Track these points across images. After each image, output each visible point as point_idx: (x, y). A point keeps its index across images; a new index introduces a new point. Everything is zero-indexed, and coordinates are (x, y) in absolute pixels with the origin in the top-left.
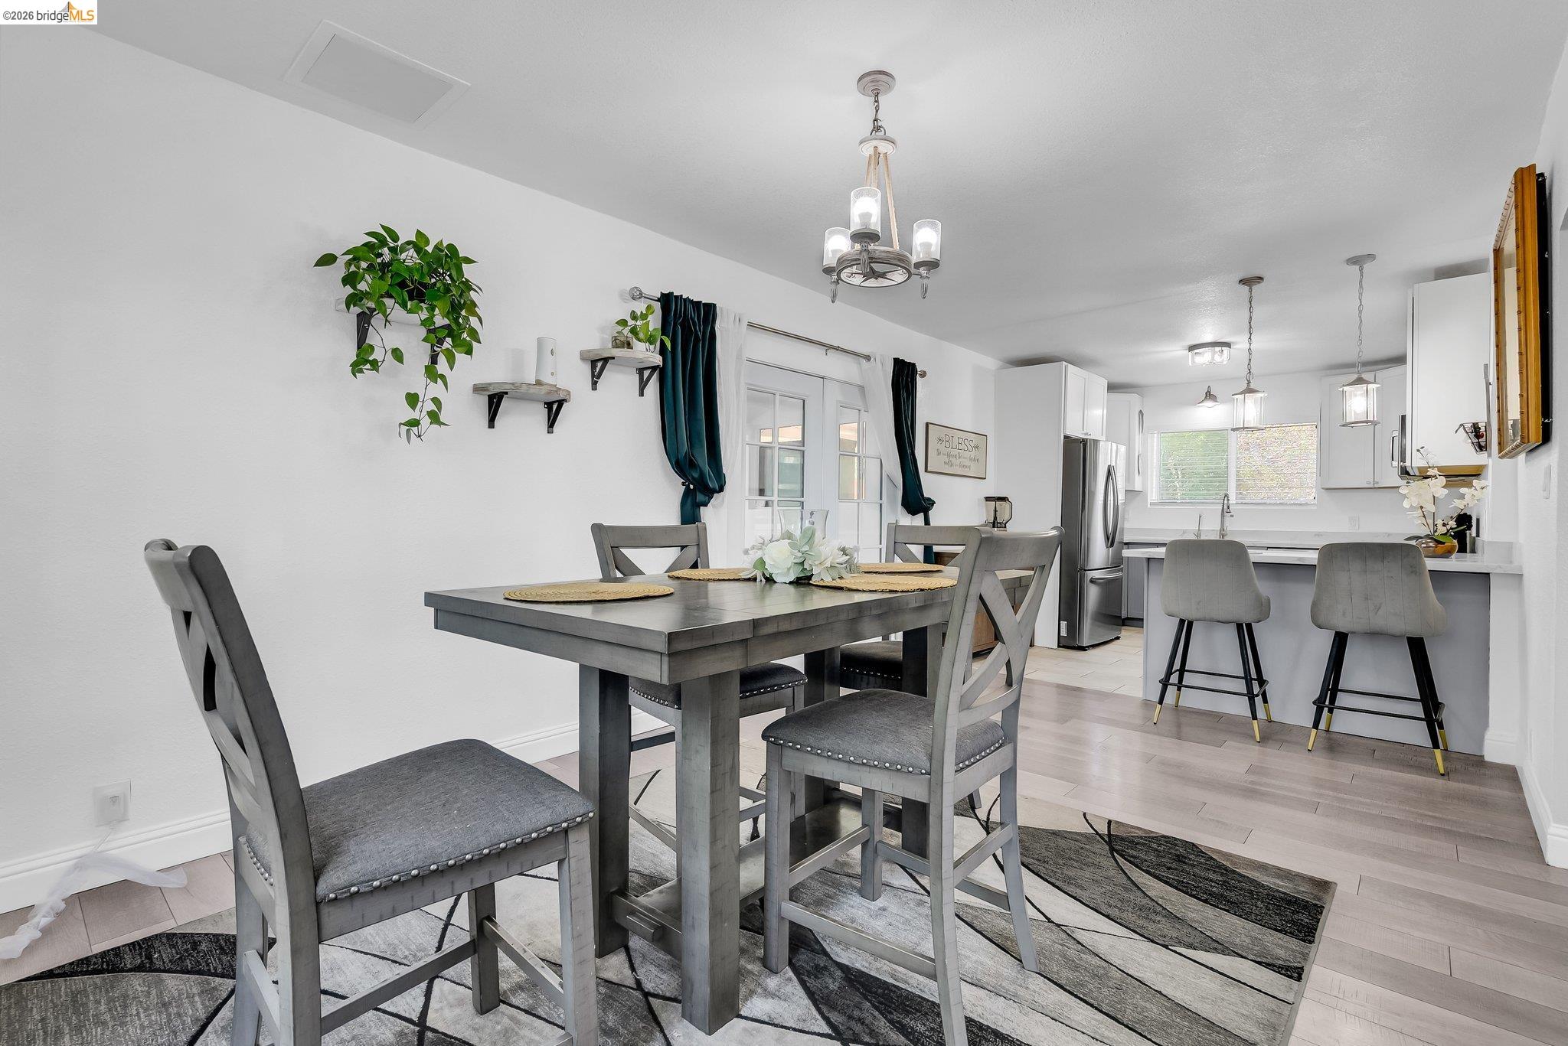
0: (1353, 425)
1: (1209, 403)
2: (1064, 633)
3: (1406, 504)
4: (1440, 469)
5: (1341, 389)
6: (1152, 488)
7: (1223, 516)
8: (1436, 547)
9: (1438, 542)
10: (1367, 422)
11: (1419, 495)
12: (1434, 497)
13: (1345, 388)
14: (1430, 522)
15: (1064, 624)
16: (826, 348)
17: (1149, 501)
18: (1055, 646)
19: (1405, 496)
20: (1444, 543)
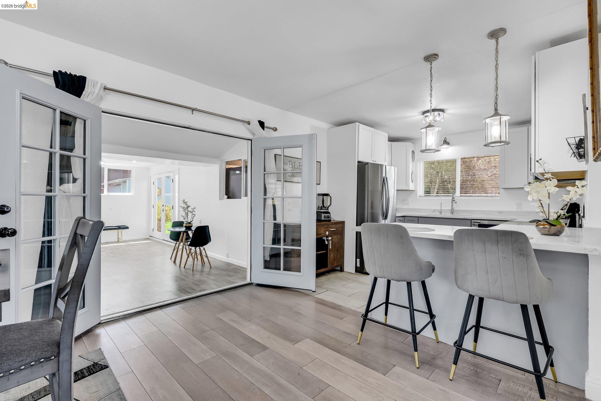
0: (493, 145)
1: (445, 146)
2: (358, 265)
3: (530, 198)
4: (553, 174)
5: (484, 122)
6: (420, 189)
7: (452, 203)
8: (550, 228)
9: (552, 225)
10: (500, 142)
11: (538, 192)
12: (549, 193)
13: (488, 120)
14: (546, 209)
15: (358, 260)
16: (192, 110)
17: (418, 195)
18: (354, 272)
19: (528, 193)
20: (555, 226)
